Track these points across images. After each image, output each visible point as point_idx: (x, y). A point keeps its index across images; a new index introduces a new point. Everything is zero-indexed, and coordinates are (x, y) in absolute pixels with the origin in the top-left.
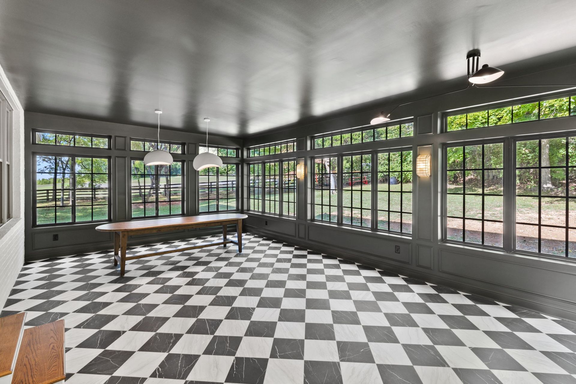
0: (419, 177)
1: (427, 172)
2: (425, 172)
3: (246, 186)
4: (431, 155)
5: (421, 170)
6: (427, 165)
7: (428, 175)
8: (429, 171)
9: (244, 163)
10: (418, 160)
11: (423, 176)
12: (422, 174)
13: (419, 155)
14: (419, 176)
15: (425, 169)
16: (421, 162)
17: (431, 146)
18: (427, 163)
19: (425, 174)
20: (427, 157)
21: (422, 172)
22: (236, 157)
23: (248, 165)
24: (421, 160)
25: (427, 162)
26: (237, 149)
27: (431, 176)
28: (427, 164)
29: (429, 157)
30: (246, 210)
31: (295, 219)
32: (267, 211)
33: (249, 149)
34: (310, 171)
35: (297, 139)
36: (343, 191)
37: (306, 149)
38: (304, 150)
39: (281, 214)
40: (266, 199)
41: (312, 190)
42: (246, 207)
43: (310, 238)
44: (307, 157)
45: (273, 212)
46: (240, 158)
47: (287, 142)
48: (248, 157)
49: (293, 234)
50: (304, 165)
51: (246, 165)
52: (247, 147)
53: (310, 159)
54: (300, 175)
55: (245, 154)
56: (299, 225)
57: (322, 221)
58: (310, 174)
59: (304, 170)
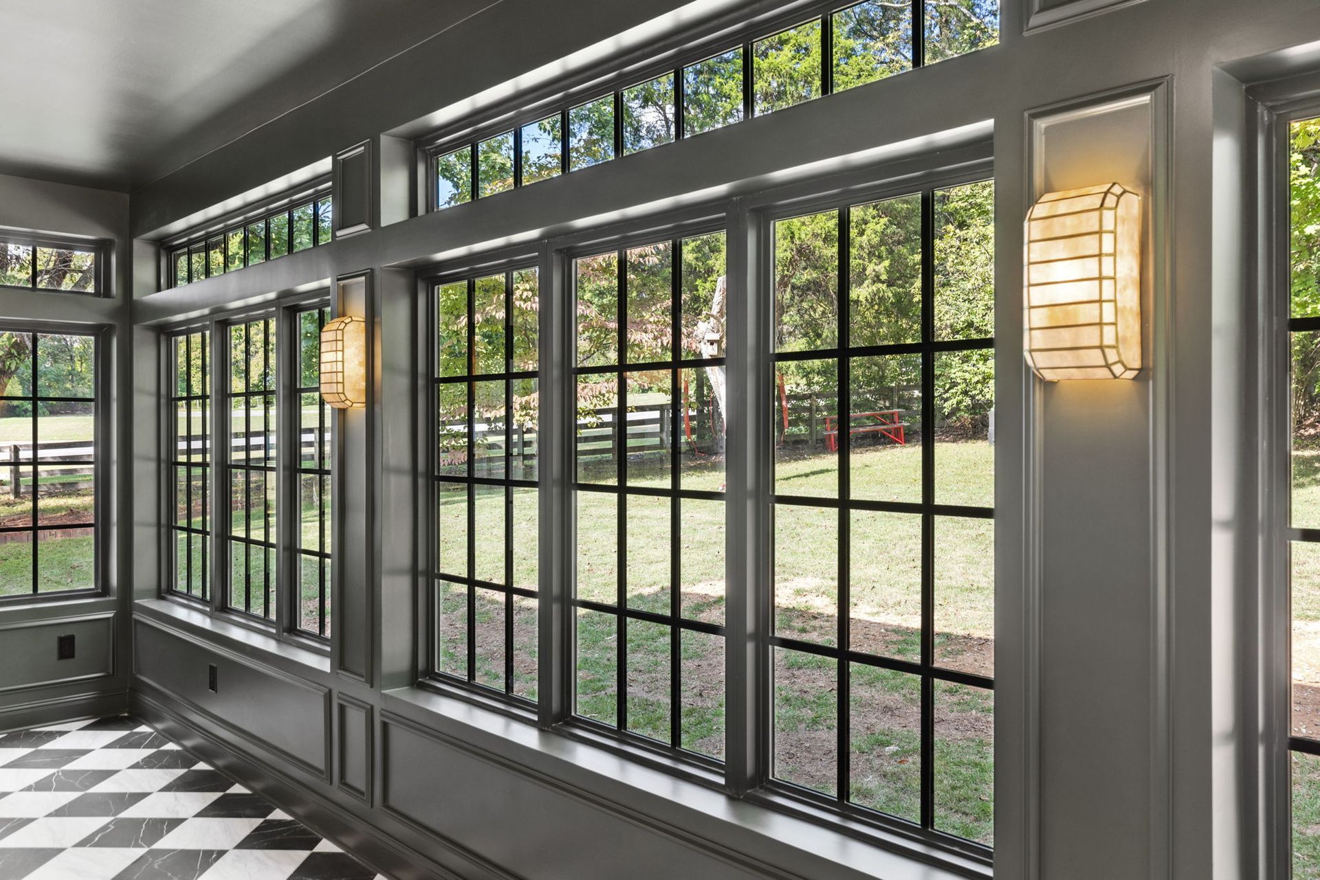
0: (1049, 386)
1: (1109, 336)
2: (1089, 336)
4: (1147, 183)
5: (1060, 317)
6: (1108, 270)
7: (1118, 369)
8: (1131, 328)
9: (135, 327)
10: (1032, 230)
11: (1076, 373)
12: (1068, 358)
13: (1049, 189)
14: (1049, 375)
15: (1089, 313)
16: (1059, 249)
17: (1145, 99)
18: (1114, 255)
19: (1095, 357)
20: (1111, 200)
21: (1066, 338)
22: (97, 294)
23: (163, 338)
24: (1058, 228)
25: (1108, 247)
26: (100, 249)
27: (1143, 374)
28: (1107, 263)
29: (1133, 204)
30: (145, 594)
31: (328, 670)
32: (237, 602)
33: (166, 248)
34: (403, 360)
35: (335, 162)
36: (573, 492)
37: (374, 217)
38: (364, 226)
39: (289, 628)
40: (234, 534)
41: (421, 481)
42: (145, 572)
43: (393, 801)
44: (377, 272)
45: (258, 610)
46: (113, 298)
47: (311, 192)
48: (159, 289)
49: (320, 763)
50: (366, 322)
51: (151, 336)
52: (152, 234)
53: (401, 282)
54: (340, 386)
55: (144, 272)
56: (342, 709)
57: (469, 689)
58: (403, 382)
59: (362, 357)
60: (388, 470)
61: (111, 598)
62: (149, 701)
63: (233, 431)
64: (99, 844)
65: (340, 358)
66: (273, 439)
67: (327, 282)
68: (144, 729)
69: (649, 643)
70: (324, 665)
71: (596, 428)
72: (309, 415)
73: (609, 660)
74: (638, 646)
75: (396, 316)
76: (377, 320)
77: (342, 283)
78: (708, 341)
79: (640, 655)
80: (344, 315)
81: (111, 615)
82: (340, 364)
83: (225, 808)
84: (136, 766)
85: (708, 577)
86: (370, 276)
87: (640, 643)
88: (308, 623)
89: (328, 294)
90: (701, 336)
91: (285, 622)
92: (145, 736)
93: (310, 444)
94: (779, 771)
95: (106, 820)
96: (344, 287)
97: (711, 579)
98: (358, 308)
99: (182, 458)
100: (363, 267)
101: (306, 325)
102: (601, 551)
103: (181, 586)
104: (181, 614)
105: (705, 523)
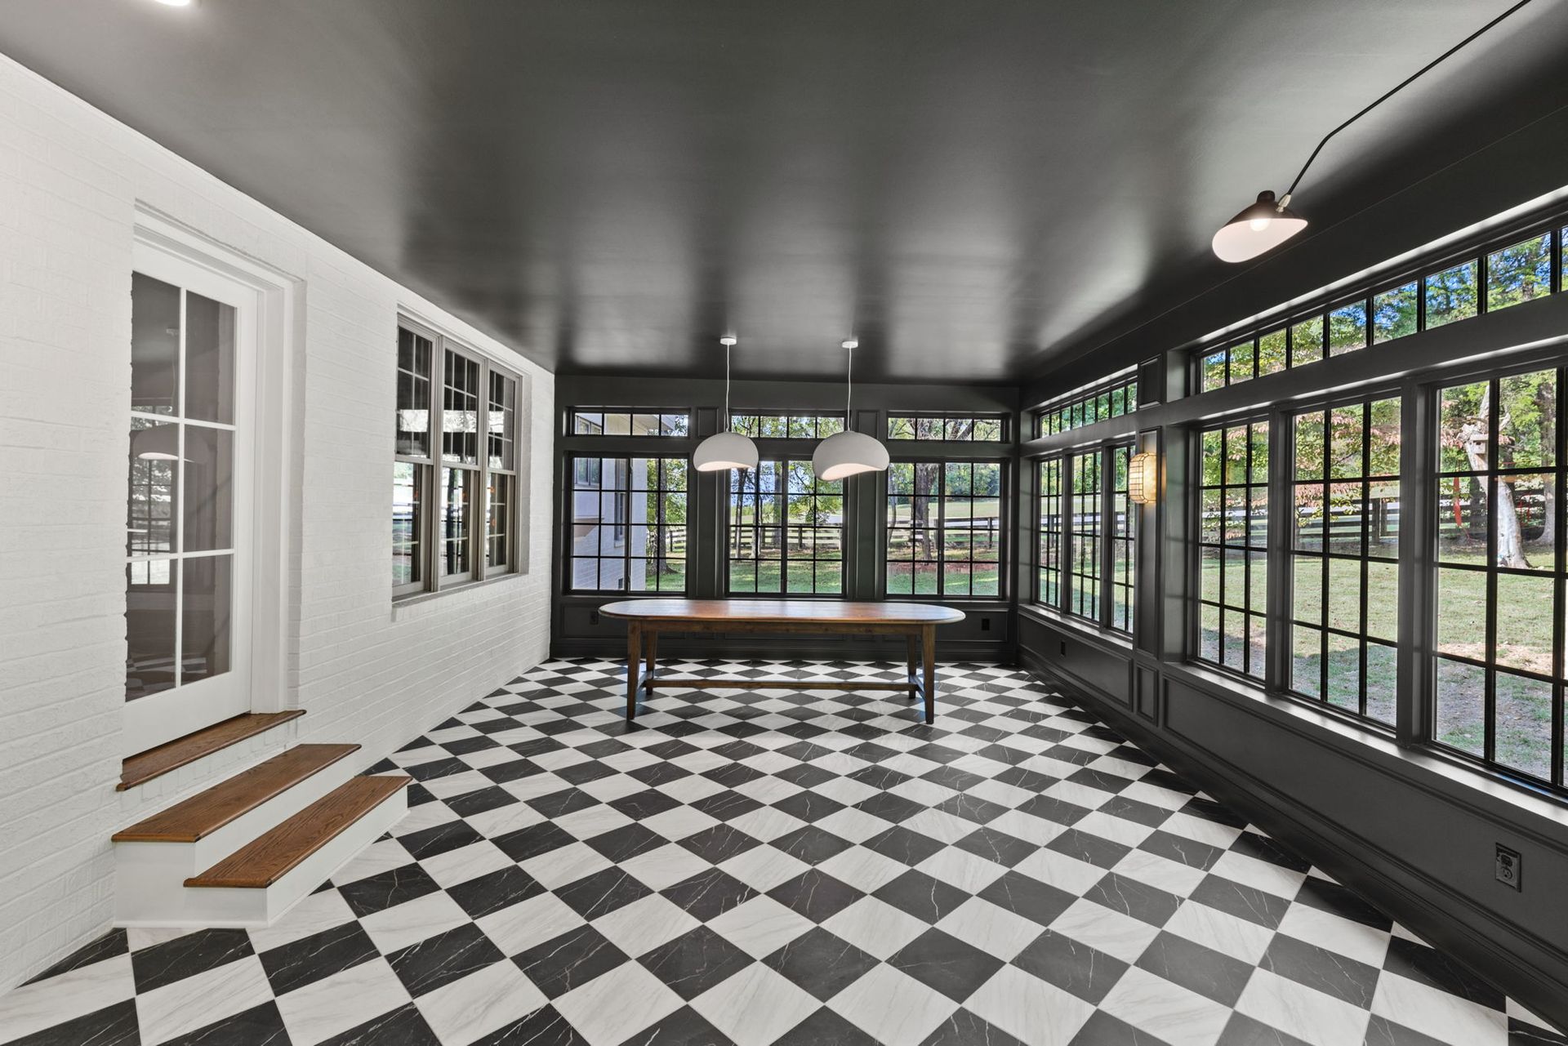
3: (1029, 526)
9: (1021, 458)
22: (999, 441)
23: (1035, 464)
26: (1003, 418)
30: (1024, 601)
31: (1131, 648)
32: (1076, 609)
33: (1037, 415)
34: (1179, 476)
35: (1138, 366)
36: (1292, 556)
37: (1162, 397)
38: (1156, 403)
39: (1106, 624)
40: (1074, 571)
41: (1190, 546)
42: (1024, 591)
43: (1170, 725)
44: (1164, 428)
45: (1088, 614)
46: (1010, 443)
47: (1125, 381)
48: (1033, 438)
49: (1126, 699)
50: (1157, 456)
51: (1029, 462)
52: (1029, 409)
53: (1179, 432)
54: (1141, 491)
55: (1026, 429)
56: (1140, 671)
57: (1220, 667)
58: (1179, 489)
59: (1154, 475)
60: (1169, 538)
61: (1007, 602)
62: (1027, 658)
63: (1074, 512)
64: (1011, 717)
65: (1141, 476)
66: (1098, 519)
67: (1134, 433)
68: (1023, 672)
69: (1386, 681)
70: (1130, 646)
71: (1352, 514)
72: (1120, 503)
73: (1346, 688)
74: (1375, 682)
75: (1176, 451)
76: (1164, 454)
77: (1142, 434)
78: (1474, 442)
79: (1377, 689)
80: (1143, 452)
81: (1006, 611)
82: (1141, 480)
83: (1070, 715)
84: (1022, 688)
85: (1456, 640)
86: (1160, 430)
87: (1378, 680)
88: (1118, 623)
89: (1134, 438)
90: (1466, 437)
91: (1105, 622)
92: (1025, 676)
93: (1122, 522)
94: (1441, 735)
95: (1013, 708)
96: (1144, 436)
97: (1460, 642)
98: (1152, 449)
99: (1044, 529)
100: (1155, 425)
101: (1120, 454)
102: (1349, 611)
103: (1043, 599)
104: (1043, 612)
105: (1462, 598)
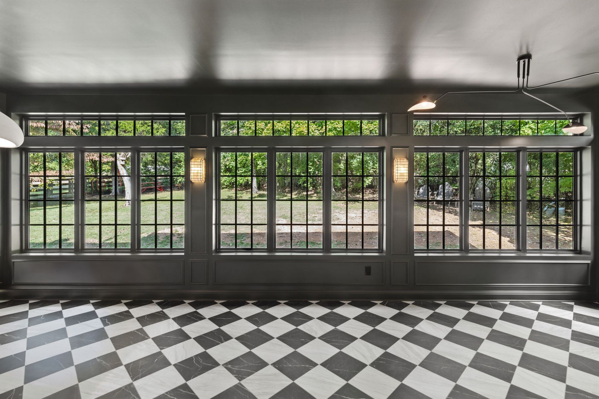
16: (402, 166)
21: (402, 177)
